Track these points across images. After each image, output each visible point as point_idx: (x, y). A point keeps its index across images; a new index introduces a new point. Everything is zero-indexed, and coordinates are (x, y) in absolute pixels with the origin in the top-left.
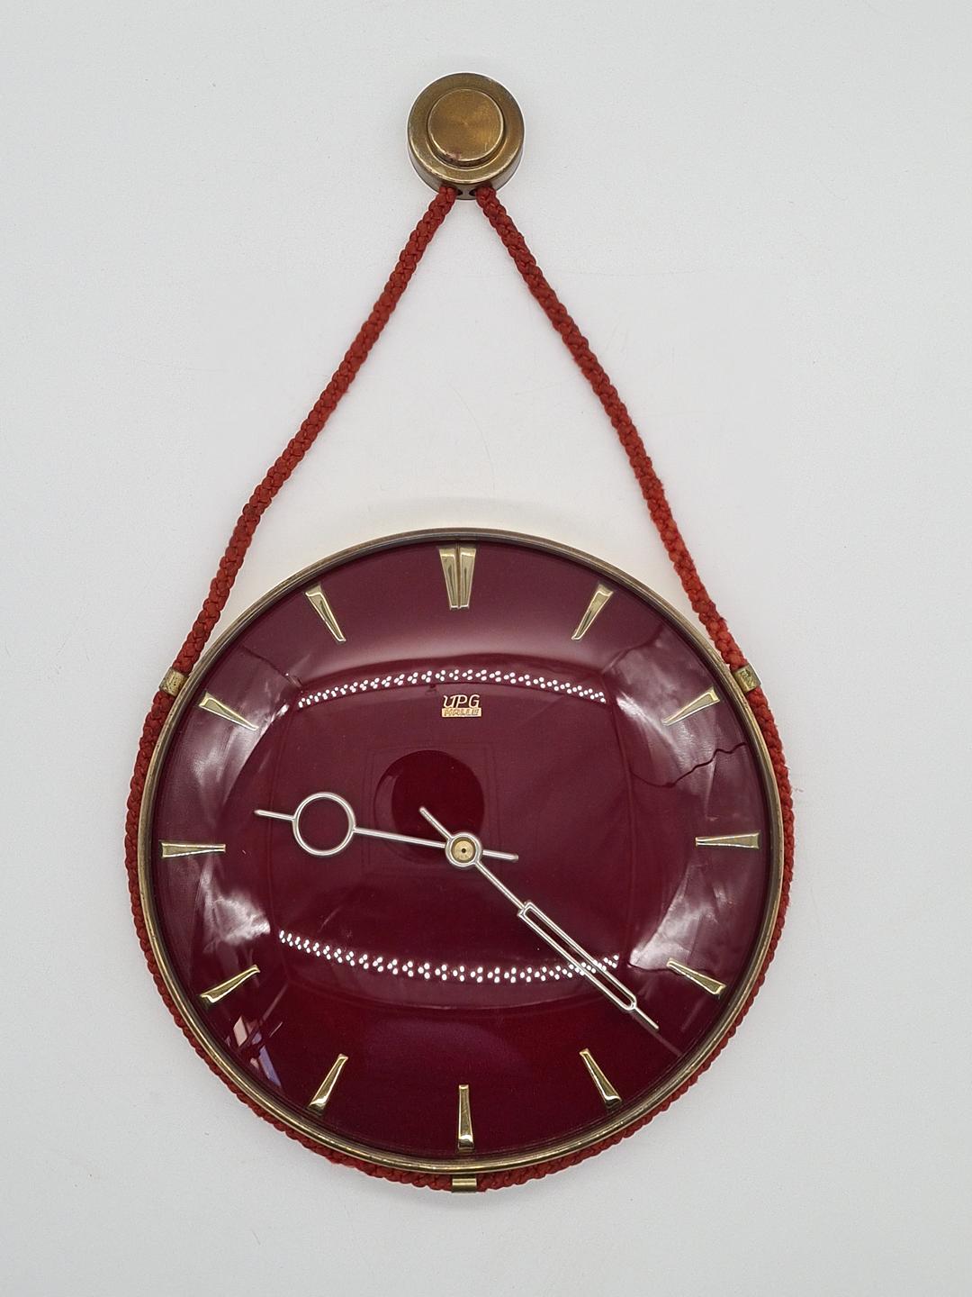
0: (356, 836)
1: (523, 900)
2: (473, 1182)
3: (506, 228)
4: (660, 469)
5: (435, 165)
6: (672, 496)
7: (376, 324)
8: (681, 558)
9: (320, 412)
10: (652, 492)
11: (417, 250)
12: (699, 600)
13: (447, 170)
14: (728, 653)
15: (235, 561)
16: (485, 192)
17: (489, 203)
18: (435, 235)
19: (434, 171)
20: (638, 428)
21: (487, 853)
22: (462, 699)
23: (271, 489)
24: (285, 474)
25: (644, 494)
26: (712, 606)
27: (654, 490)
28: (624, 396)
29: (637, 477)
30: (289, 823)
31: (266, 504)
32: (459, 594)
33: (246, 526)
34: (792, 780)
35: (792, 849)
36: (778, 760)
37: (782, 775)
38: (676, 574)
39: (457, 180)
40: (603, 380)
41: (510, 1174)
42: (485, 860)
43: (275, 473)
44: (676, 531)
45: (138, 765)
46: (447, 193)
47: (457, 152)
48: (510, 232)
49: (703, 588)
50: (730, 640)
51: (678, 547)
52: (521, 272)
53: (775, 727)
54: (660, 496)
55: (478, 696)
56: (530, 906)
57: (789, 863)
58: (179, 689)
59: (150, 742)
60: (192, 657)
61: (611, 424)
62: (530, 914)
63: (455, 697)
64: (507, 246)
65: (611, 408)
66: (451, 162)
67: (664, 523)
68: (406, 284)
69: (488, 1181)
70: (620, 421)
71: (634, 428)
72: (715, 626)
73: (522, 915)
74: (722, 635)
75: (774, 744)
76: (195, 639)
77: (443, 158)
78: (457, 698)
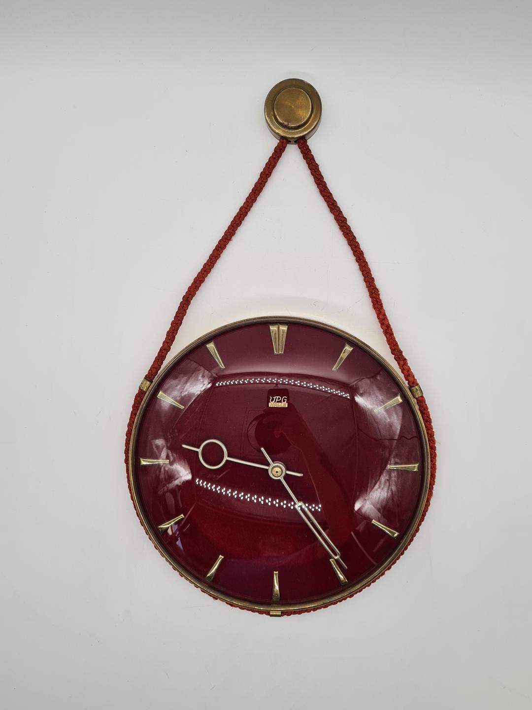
0: (227, 461)
3: (310, 161)
4: (379, 283)
5: (278, 128)
6: (384, 297)
7: (246, 208)
8: (386, 328)
9: (218, 250)
10: (374, 295)
11: (269, 172)
12: (394, 350)
13: (283, 131)
14: (408, 376)
16: (302, 142)
17: (303, 147)
18: (277, 164)
19: (277, 131)
20: (368, 263)
21: (288, 473)
22: (279, 398)
25: (370, 295)
26: (401, 352)
27: (375, 294)
28: (363, 247)
29: (367, 287)
30: (197, 453)
31: (193, 295)
32: (279, 348)
33: (184, 305)
34: (436, 437)
35: (435, 470)
36: (429, 428)
37: (431, 435)
38: (384, 335)
39: (288, 136)
40: (353, 239)
42: (286, 477)
43: (197, 280)
44: (385, 315)
46: (283, 142)
47: (288, 121)
48: (312, 163)
49: (397, 343)
50: (409, 370)
51: (385, 322)
52: (316, 183)
53: (429, 412)
54: (378, 297)
55: (286, 397)
57: (433, 476)
58: (148, 389)
60: (156, 368)
61: (355, 261)
64: (310, 170)
65: (356, 253)
66: (285, 126)
67: (379, 310)
68: (262, 189)
70: (360, 259)
71: (367, 263)
72: (402, 363)
73: (297, 507)
74: (405, 367)
75: (428, 420)
76: (158, 359)
77: (282, 125)
78: (276, 398)
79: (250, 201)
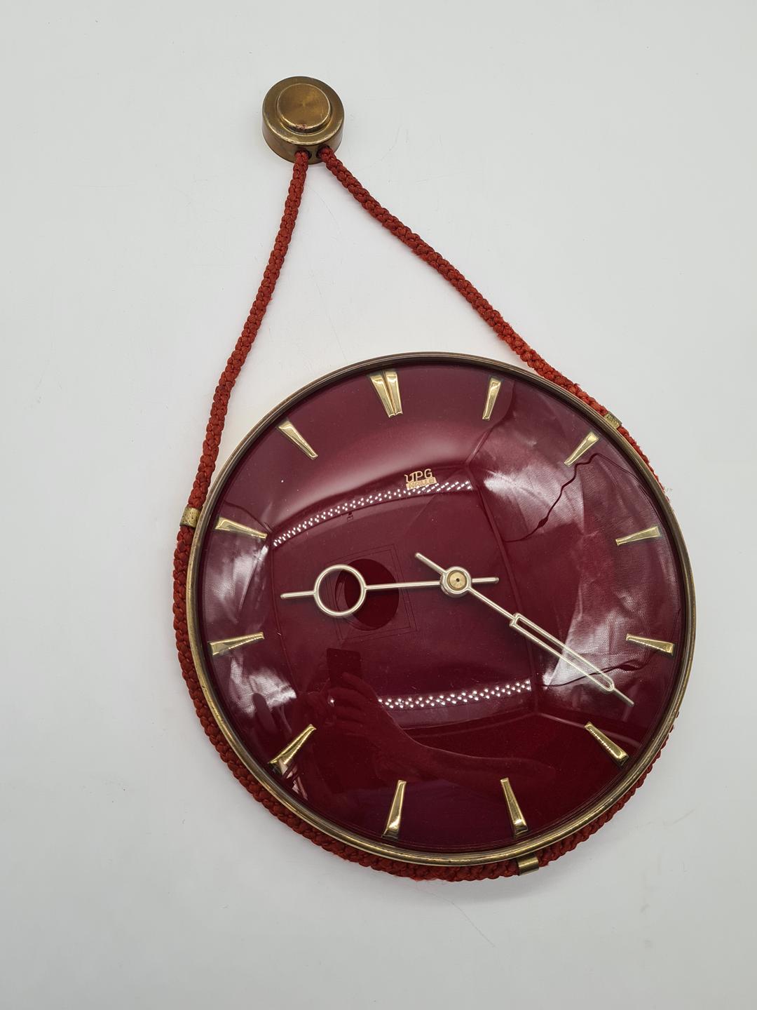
1: (513, 613)
2: (535, 861)
5: (290, 136)
7: (281, 250)
9: (255, 315)
11: (297, 198)
13: (299, 138)
15: (218, 425)
16: (327, 151)
17: (330, 158)
19: (289, 140)
21: (476, 580)
22: (419, 474)
23: (233, 372)
24: (240, 360)
30: (312, 598)
31: (232, 383)
32: (393, 403)
33: (220, 399)
39: (307, 143)
40: (438, 256)
41: (563, 842)
42: (475, 586)
45: (176, 591)
46: (302, 156)
47: (303, 123)
55: (430, 470)
56: (518, 616)
58: (197, 521)
59: (182, 571)
60: (200, 498)
62: (520, 623)
63: (413, 474)
66: (300, 130)
68: (294, 222)
69: (547, 855)
73: (514, 624)
76: (200, 484)
77: (294, 129)
78: (415, 474)
79: (282, 239)
